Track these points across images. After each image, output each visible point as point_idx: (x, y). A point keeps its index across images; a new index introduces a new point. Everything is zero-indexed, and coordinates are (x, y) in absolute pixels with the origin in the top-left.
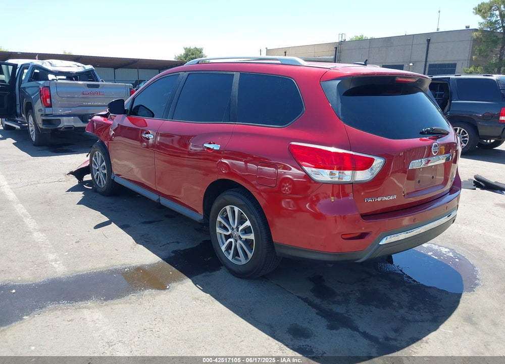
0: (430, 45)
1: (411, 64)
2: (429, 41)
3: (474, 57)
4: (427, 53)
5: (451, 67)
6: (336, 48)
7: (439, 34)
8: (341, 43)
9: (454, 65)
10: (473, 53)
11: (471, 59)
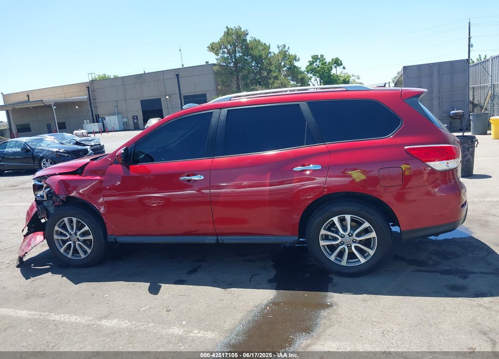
0: (180, 79)
1: (167, 97)
2: (177, 75)
3: (219, 87)
4: (179, 87)
5: (202, 97)
6: (88, 87)
7: (184, 69)
8: (92, 82)
9: (204, 96)
10: (217, 85)
11: (217, 89)
